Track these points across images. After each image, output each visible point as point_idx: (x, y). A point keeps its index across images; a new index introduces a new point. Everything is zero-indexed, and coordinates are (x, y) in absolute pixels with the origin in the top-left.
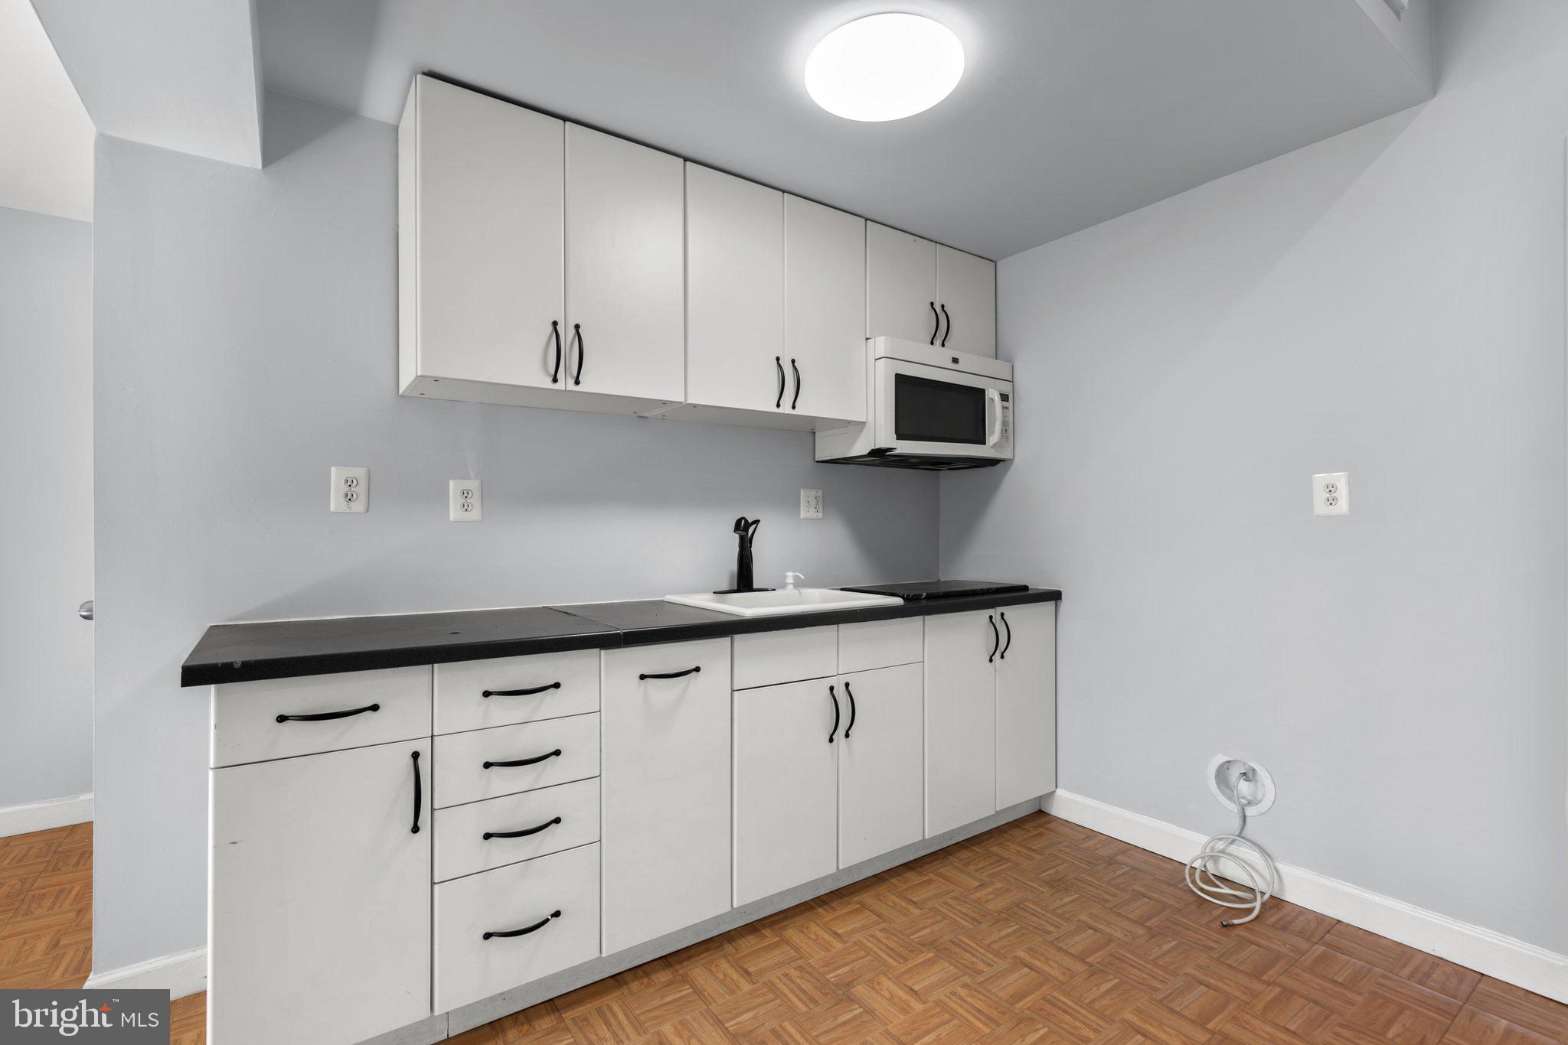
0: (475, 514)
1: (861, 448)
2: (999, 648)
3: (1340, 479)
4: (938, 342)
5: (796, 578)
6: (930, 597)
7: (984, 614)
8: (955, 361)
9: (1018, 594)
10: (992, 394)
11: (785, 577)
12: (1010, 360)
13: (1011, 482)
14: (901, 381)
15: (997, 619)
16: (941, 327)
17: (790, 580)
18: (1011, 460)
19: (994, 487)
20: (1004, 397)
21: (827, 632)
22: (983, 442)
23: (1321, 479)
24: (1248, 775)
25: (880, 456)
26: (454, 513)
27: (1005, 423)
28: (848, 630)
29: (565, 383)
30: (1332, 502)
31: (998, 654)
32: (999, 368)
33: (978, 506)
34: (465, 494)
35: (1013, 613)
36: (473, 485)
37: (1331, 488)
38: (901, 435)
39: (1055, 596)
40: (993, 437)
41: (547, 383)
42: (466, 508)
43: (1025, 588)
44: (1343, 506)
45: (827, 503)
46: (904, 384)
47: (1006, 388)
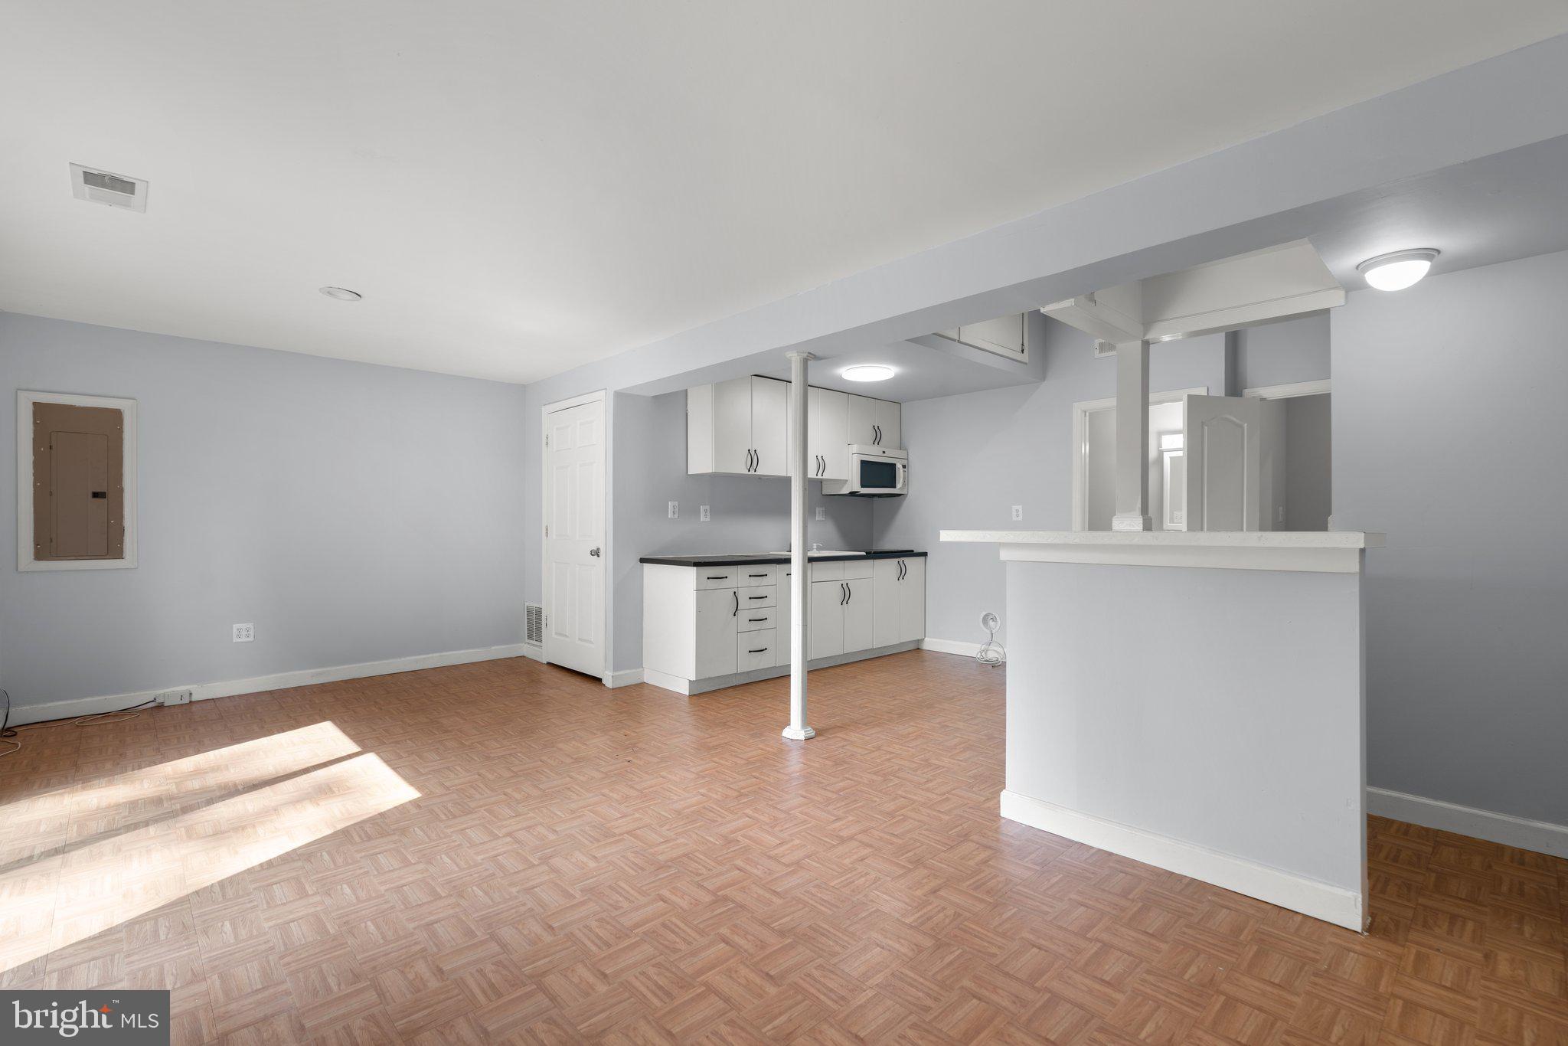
0: (708, 519)
1: (846, 490)
2: (902, 574)
3: (1020, 508)
4: (876, 443)
5: (818, 546)
6: (875, 553)
7: (897, 560)
8: (884, 452)
9: (910, 553)
10: (899, 466)
11: (813, 546)
12: (906, 450)
13: (907, 503)
14: (862, 462)
15: (901, 563)
16: (877, 438)
17: (815, 547)
18: (907, 495)
19: (898, 507)
20: (904, 467)
21: (840, 564)
22: (895, 487)
23: (1014, 508)
24: (994, 619)
25: (853, 494)
26: (702, 518)
27: (904, 478)
28: (847, 563)
29: (752, 472)
30: (1018, 516)
31: (901, 577)
32: (902, 454)
33: (893, 513)
34: (706, 511)
35: (907, 560)
36: (708, 507)
37: (1017, 511)
38: (863, 486)
39: (925, 554)
40: (899, 485)
41: (747, 472)
42: (706, 516)
43: (913, 551)
44: (1020, 518)
45: (826, 513)
46: (865, 464)
47: (905, 462)
